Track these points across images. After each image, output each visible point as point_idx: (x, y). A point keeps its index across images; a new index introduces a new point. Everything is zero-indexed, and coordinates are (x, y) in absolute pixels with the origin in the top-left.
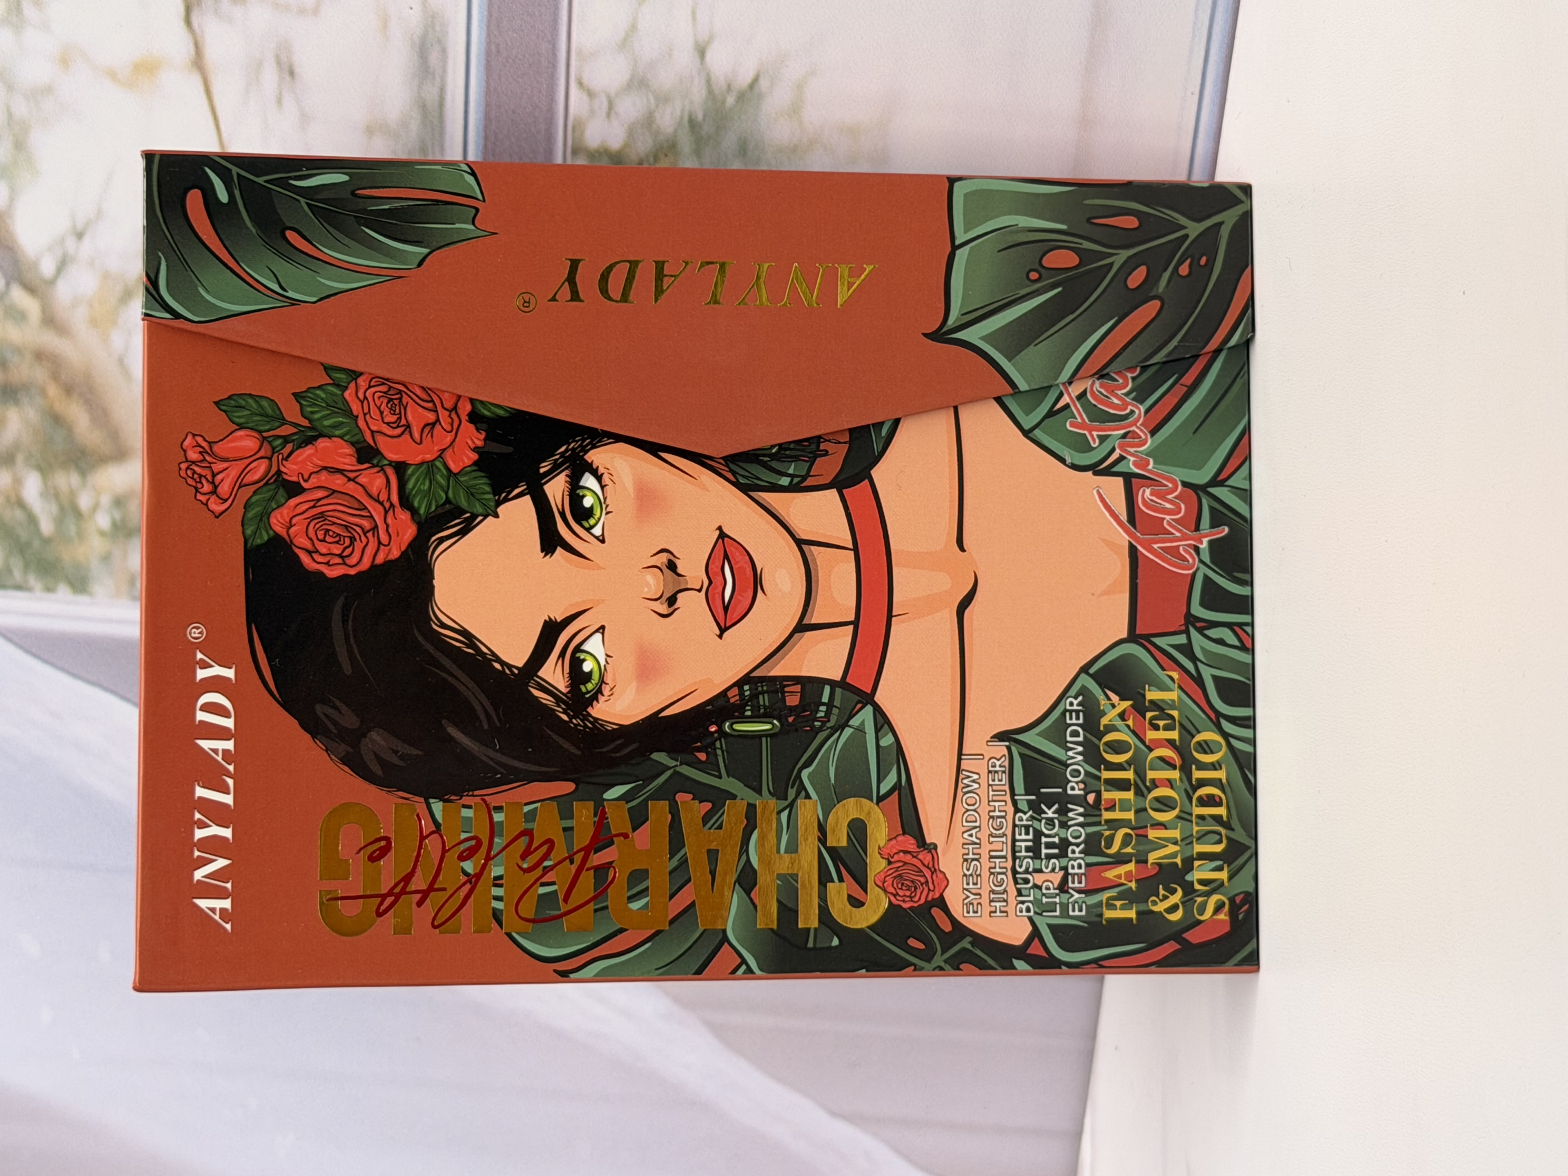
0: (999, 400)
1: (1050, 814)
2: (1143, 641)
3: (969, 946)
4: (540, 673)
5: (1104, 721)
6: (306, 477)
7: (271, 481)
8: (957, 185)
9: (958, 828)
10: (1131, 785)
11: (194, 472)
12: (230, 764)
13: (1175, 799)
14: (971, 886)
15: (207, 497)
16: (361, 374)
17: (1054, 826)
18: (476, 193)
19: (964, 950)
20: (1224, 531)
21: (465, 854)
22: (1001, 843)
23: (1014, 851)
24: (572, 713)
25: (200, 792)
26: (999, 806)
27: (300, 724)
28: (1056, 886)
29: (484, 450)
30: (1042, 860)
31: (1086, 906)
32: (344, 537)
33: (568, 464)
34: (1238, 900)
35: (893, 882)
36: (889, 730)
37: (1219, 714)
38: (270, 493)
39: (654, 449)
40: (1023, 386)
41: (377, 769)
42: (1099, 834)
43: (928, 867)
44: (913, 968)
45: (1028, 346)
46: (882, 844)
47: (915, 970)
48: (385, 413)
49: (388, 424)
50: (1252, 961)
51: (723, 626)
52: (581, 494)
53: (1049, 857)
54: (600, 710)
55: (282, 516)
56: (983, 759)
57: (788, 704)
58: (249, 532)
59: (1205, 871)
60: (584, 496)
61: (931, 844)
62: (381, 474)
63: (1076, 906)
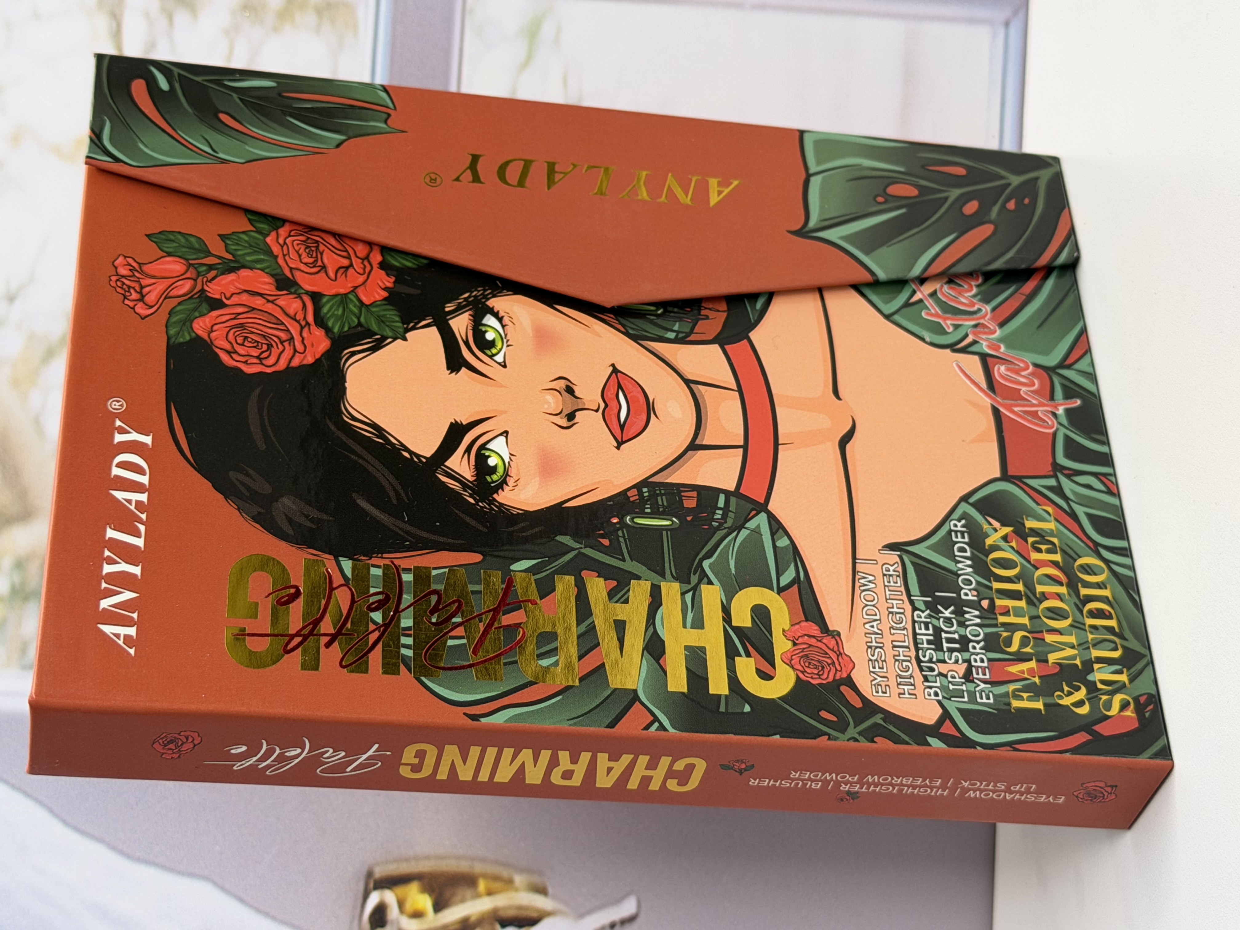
1: (947, 613)
2: (1016, 481)
3: (882, 722)
4: (446, 464)
5: (989, 542)
6: (228, 296)
7: (196, 296)
8: (806, 136)
9: (859, 619)
10: (1022, 595)
11: (124, 283)
12: (142, 513)
13: (1066, 610)
14: (877, 670)
15: (135, 303)
17: (953, 625)
18: (388, 103)
19: (876, 725)
20: (1077, 403)
21: (374, 606)
22: (903, 636)
23: (916, 643)
24: (478, 498)
25: (111, 533)
26: (897, 604)
27: (214, 486)
28: (961, 676)
29: (393, 290)
30: (944, 652)
31: (993, 694)
32: (262, 343)
33: (471, 307)
34: (1142, 700)
35: (800, 660)
36: (783, 534)
37: (1097, 544)
38: (193, 306)
39: (549, 300)
40: (883, 276)
41: (287, 529)
42: (998, 635)
43: (833, 650)
44: (827, 737)
45: (882, 246)
47: (829, 739)
48: (303, 256)
49: (305, 264)
51: (620, 440)
52: (483, 330)
53: (951, 650)
54: (506, 497)
55: (204, 322)
56: (877, 564)
57: (685, 506)
58: (172, 332)
59: (1105, 673)
60: (486, 332)
61: (834, 631)
62: (298, 300)
63: (984, 694)
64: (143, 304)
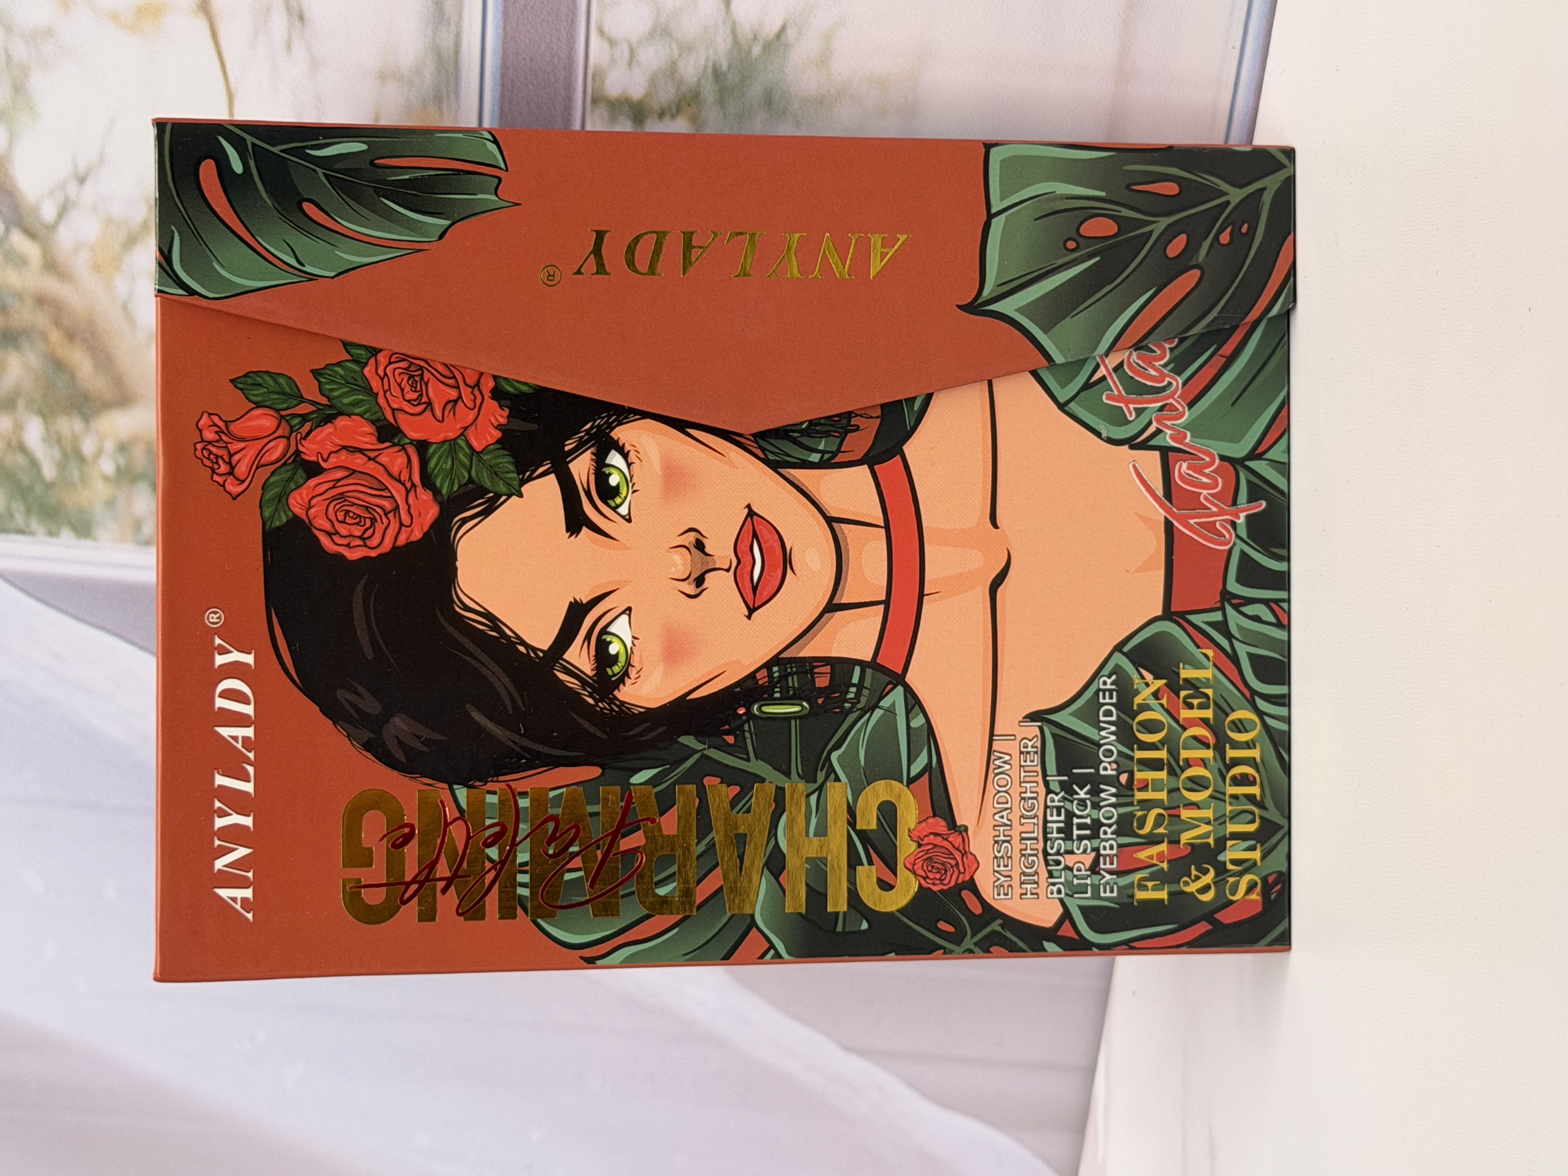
0: (1035, 374)
1: (1082, 794)
2: (1179, 619)
3: (999, 929)
4: (565, 656)
5: (1138, 700)
6: (325, 456)
7: (290, 461)
8: (993, 151)
9: (989, 810)
11: (211, 453)
12: (250, 752)
13: (1208, 778)
14: (1002, 868)
16: (381, 350)
17: (1086, 807)
18: (498, 162)
19: (994, 933)
20: (1261, 505)
21: (490, 840)
22: (1032, 825)
23: (1045, 833)
24: (597, 697)
25: (220, 780)
26: (1030, 787)
27: (321, 710)
28: (1087, 867)
29: (507, 427)
30: (1073, 841)
31: (1118, 886)
32: (365, 518)
33: (593, 442)
34: (1271, 879)
35: (923, 864)
36: (919, 711)
37: (1254, 692)
38: (289, 474)
39: (681, 425)
40: (1059, 359)
41: (400, 756)
42: (1132, 815)
43: (958, 849)
44: (942, 951)
45: (1065, 317)
46: (912, 827)
47: (944, 953)
48: (406, 390)
49: (409, 401)
50: (1284, 941)
51: (751, 606)
52: (607, 472)
53: (1081, 838)
54: (627, 693)
55: (302, 498)
56: (1015, 739)
57: (817, 686)
58: (267, 514)
59: (1238, 851)
60: (610, 474)
61: (962, 826)
62: (402, 453)
63: (1108, 887)
64: (234, 479)
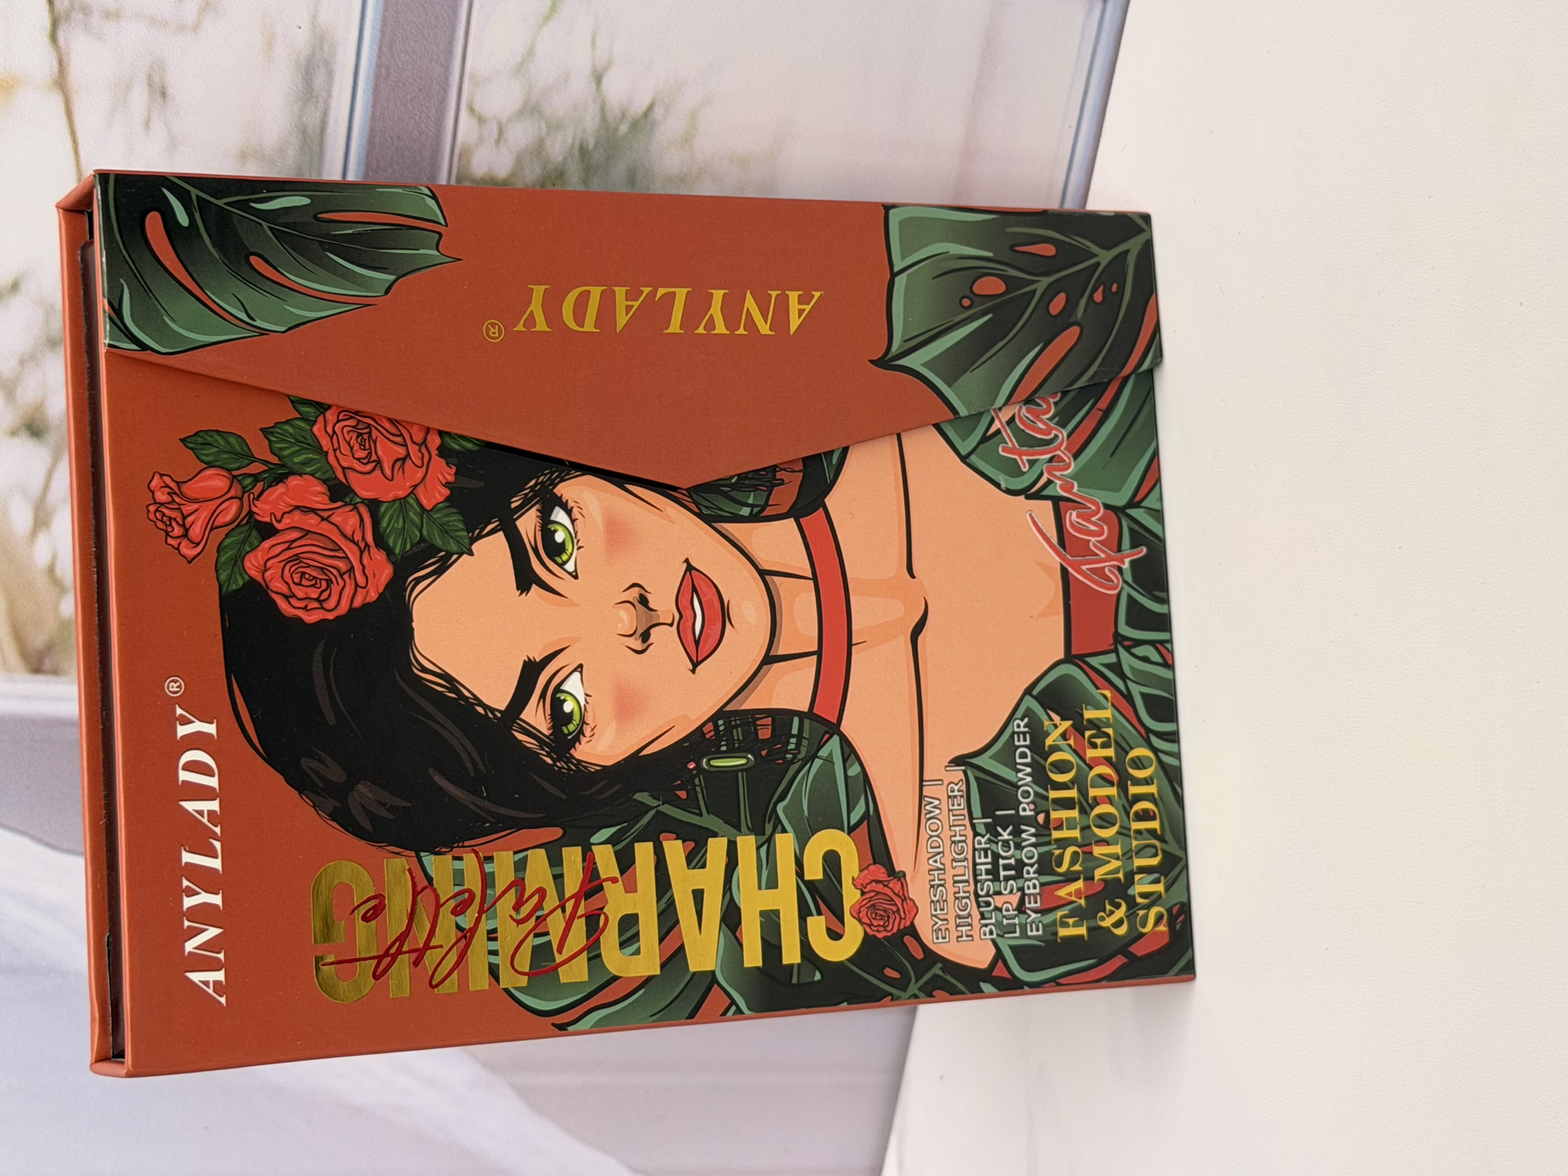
0: (937, 426)
1: (1005, 836)
2: (1078, 661)
3: (940, 973)
4: (523, 716)
5: (1049, 742)
6: (279, 517)
7: (244, 522)
8: (892, 212)
9: (923, 855)
10: (1075, 803)
11: (164, 515)
12: (216, 826)
13: (1114, 815)
14: (939, 912)
15: (179, 540)
16: (330, 407)
17: (1009, 847)
18: (438, 218)
19: (936, 976)
20: (1142, 551)
21: (458, 909)
22: (963, 868)
23: (975, 875)
24: (555, 756)
25: (187, 857)
26: (960, 830)
27: (284, 780)
28: (1015, 907)
29: (456, 485)
30: (1000, 882)
31: (1043, 925)
32: (321, 579)
33: (538, 498)
34: (1175, 910)
35: (867, 912)
36: (855, 759)
37: (1148, 730)
38: (243, 535)
39: (620, 480)
40: (963, 412)
41: (366, 823)
42: (1050, 854)
43: (898, 895)
44: (890, 998)
45: (966, 371)
46: (855, 876)
47: (892, 1000)
48: (355, 448)
49: (358, 459)
50: (1189, 971)
51: (695, 660)
52: (552, 529)
53: (1007, 879)
54: (583, 752)
55: (257, 560)
56: (942, 784)
57: (760, 737)
58: (223, 577)
59: (1144, 884)
60: (555, 531)
61: (900, 872)
62: (354, 513)
63: (1034, 926)
64: (188, 542)
